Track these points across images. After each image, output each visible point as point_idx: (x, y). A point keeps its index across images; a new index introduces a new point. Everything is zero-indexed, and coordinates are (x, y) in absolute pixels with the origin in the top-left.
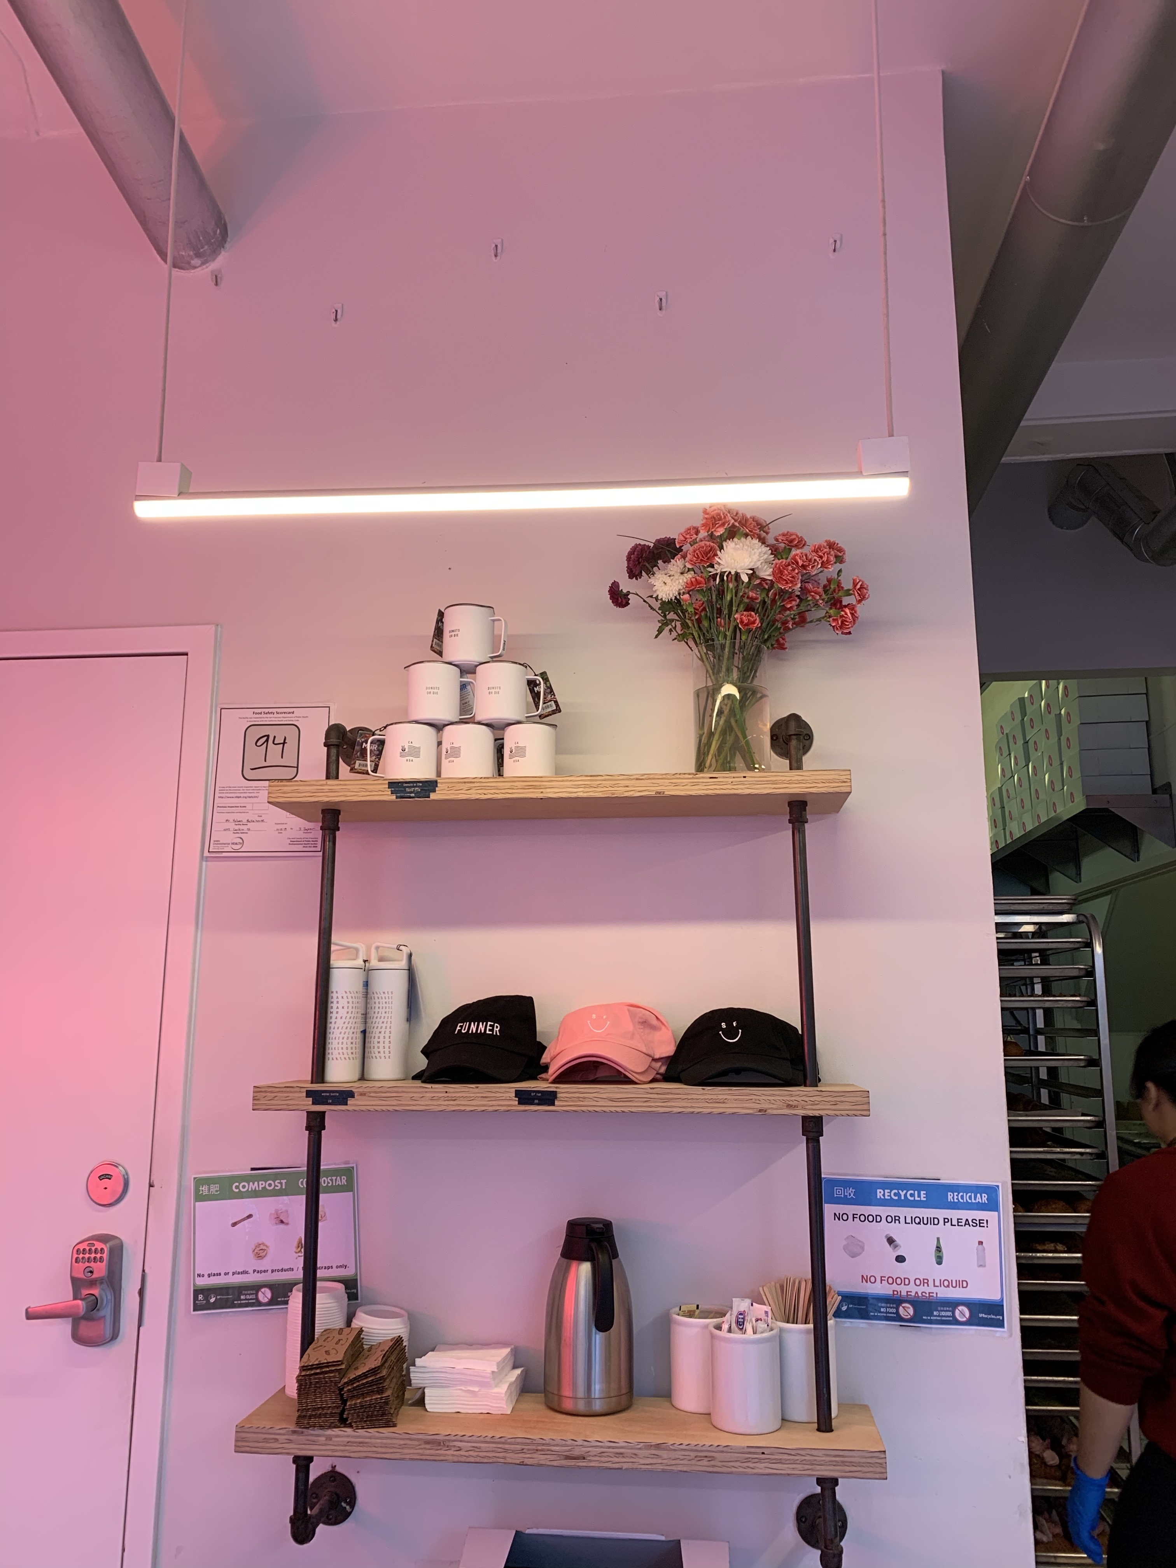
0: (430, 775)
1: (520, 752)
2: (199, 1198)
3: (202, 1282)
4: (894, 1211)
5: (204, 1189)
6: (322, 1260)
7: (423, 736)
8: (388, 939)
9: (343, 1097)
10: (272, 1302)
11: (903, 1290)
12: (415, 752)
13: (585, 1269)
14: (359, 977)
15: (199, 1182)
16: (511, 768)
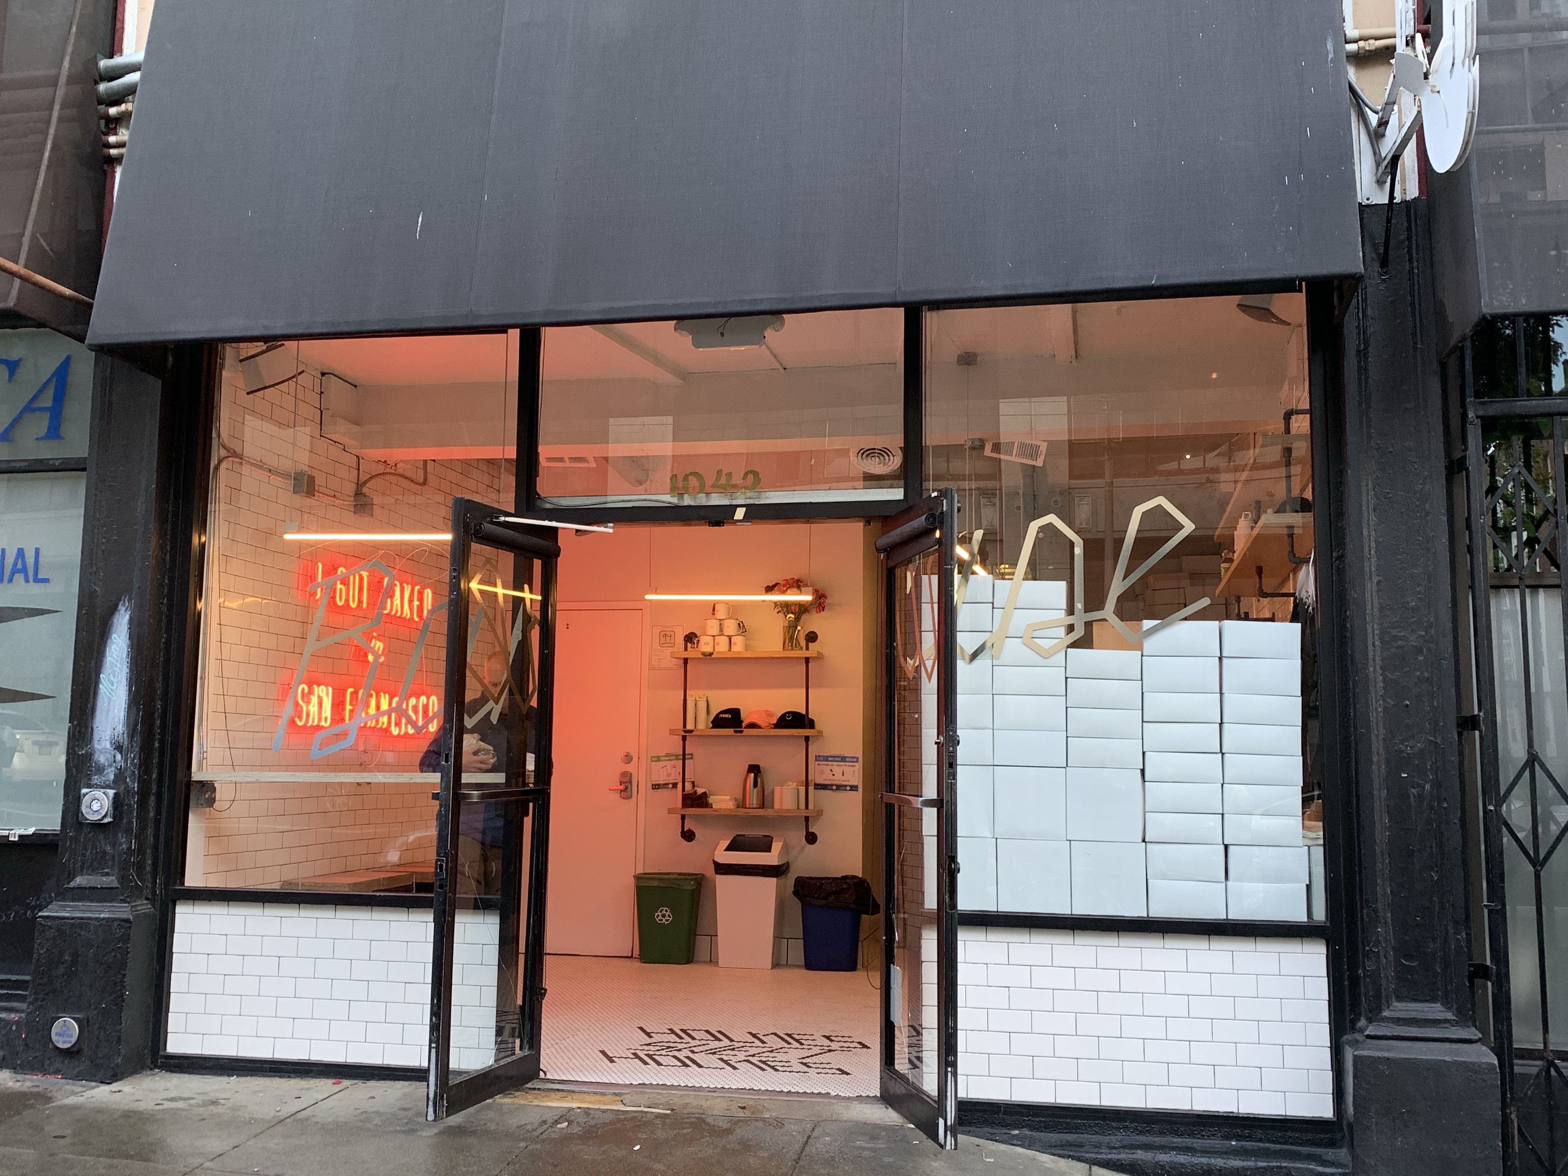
0: (711, 650)
1: (735, 644)
2: (652, 761)
3: (654, 783)
4: (832, 763)
5: (653, 759)
6: (686, 777)
7: (709, 639)
8: (701, 693)
9: (691, 731)
10: (673, 787)
11: (834, 783)
12: (708, 644)
13: (752, 775)
14: (694, 702)
15: (652, 757)
16: (734, 648)
